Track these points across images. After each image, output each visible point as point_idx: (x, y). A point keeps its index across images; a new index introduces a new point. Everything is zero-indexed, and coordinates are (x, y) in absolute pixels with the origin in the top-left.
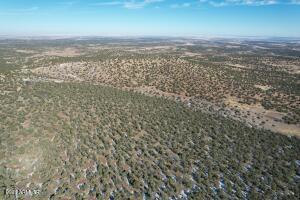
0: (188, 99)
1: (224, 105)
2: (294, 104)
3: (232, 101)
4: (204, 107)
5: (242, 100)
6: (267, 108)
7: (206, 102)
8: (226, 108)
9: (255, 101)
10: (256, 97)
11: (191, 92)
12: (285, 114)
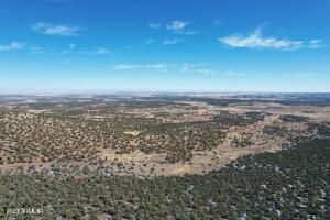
0: (47, 165)
1: (101, 162)
2: (166, 143)
3: (108, 155)
4: (75, 170)
5: (119, 150)
6: (147, 152)
7: (75, 163)
8: (105, 165)
9: (133, 148)
10: (132, 143)
11: (49, 155)
12: (165, 154)
